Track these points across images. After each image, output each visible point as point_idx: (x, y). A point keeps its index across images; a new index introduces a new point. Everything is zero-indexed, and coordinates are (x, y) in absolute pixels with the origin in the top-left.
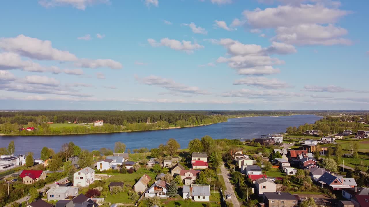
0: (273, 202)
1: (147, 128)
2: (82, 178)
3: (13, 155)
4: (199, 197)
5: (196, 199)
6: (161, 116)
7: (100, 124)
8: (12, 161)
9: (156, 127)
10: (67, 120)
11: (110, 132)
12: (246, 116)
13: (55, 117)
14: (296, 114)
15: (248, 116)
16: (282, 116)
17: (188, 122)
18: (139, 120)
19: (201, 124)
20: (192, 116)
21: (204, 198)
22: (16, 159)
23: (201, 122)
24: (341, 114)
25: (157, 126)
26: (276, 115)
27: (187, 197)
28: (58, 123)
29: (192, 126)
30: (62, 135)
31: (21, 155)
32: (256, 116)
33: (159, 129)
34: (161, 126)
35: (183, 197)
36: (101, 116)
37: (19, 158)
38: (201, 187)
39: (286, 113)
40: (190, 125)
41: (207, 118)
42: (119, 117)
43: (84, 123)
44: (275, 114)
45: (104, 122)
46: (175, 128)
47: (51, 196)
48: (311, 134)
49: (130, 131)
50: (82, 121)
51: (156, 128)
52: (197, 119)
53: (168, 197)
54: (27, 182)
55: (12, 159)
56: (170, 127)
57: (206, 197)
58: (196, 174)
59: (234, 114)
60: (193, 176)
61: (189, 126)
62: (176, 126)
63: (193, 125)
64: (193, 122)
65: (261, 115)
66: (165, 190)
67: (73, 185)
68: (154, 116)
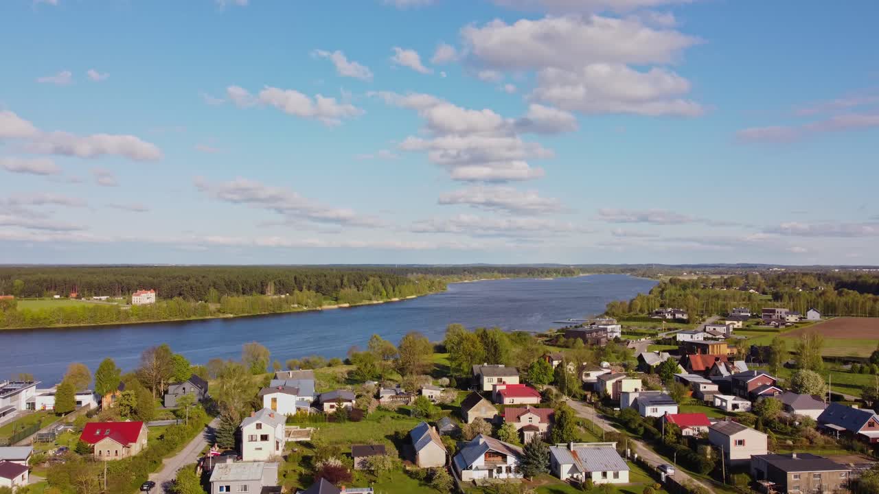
0: (796, 477)
1: (272, 309)
2: (264, 438)
3: (5, 384)
4: (605, 474)
5: (597, 478)
6: (295, 278)
7: (148, 298)
8: (9, 398)
9: (292, 306)
10: (48, 289)
11: (182, 319)
12: (481, 278)
13: (18, 282)
14: (588, 272)
15: (484, 278)
16: (559, 276)
17: (365, 293)
18: (242, 289)
19: (395, 297)
20: (372, 279)
21: (616, 475)
22: (19, 392)
23: (394, 291)
24: (685, 274)
25: (293, 304)
26: (546, 276)
27: (570, 475)
28: (25, 297)
29: (375, 302)
30: (55, 329)
31: (30, 383)
32: (503, 277)
33: (299, 310)
34: (304, 302)
35: (559, 478)
36: (142, 279)
37: (25, 390)
38: (594, 449)
39: (567, 271)
40: (371, 299)
41: (406, 283)
42: (192, 281)
43: (98, 298)
44: (545, 274)
45: (159, 296)
46: (336, 307)
47: (221, 488)
48: (669, 317)
49: (232, 316)
50: (93, 294)
51: (294, 308)
52: (383, 285)
53: (520, 476)
54: (106, 453)
55: (10, 393)
56: (324, 305)
57: (621, 473)
58: (546, 417)
59: (452, 273)
60: (541, 421)
61: (367, 302)
62: (339, 301)
63: (378, 301)
64: (377, 292)
65: (512, 274)
66: (511, 460)
67: (242, 458)
68: (281, 278)
